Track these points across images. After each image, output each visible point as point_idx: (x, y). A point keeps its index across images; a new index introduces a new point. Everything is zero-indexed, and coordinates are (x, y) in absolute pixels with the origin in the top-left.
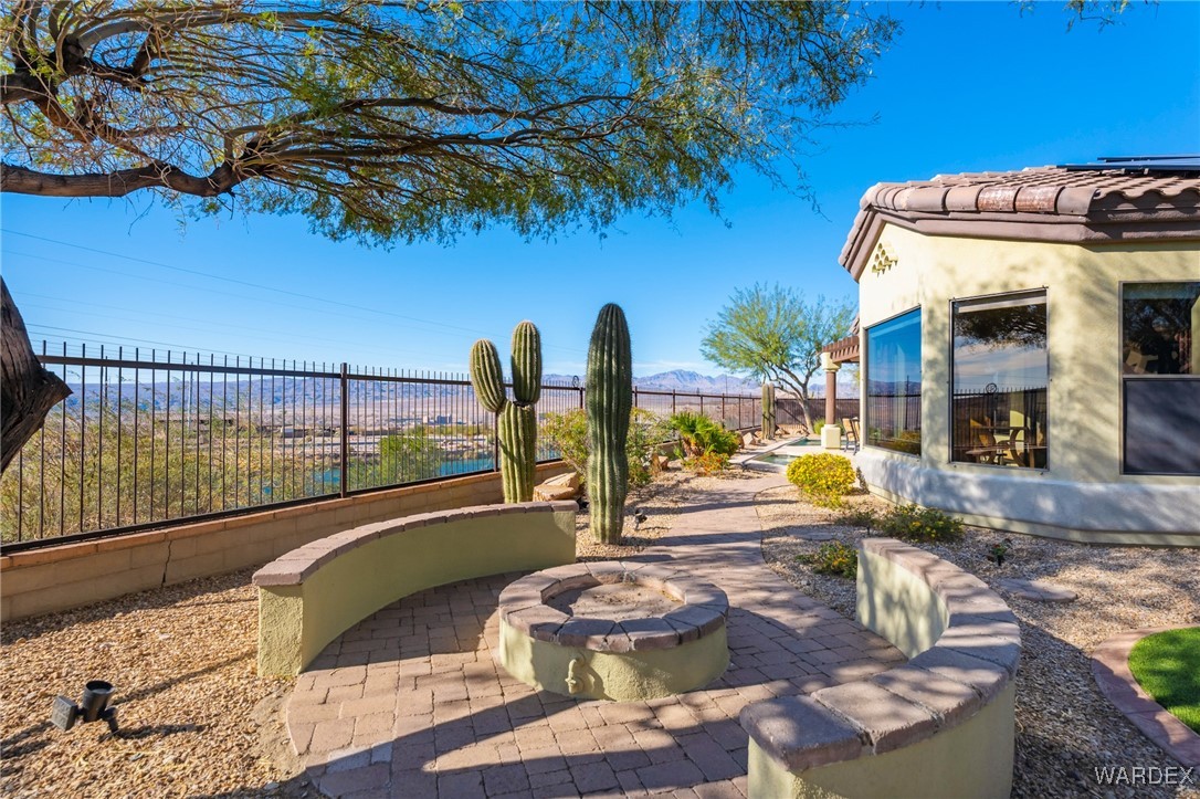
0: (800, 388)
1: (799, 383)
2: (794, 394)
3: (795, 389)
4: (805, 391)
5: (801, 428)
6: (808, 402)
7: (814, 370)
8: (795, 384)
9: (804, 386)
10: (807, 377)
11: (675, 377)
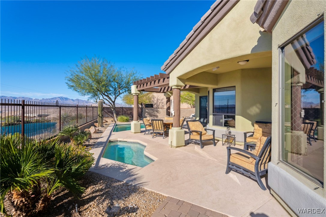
0: (112, 104)
1: (112, 101)
2: (109, 105)
3: (110, 103)
4: (114, 104)
5: (112, 119)
6: (115, 108)
7: (117, 96)
8: (111, 102)
9: (114, 102)
10: (115, 98)
11: (60, 99)
